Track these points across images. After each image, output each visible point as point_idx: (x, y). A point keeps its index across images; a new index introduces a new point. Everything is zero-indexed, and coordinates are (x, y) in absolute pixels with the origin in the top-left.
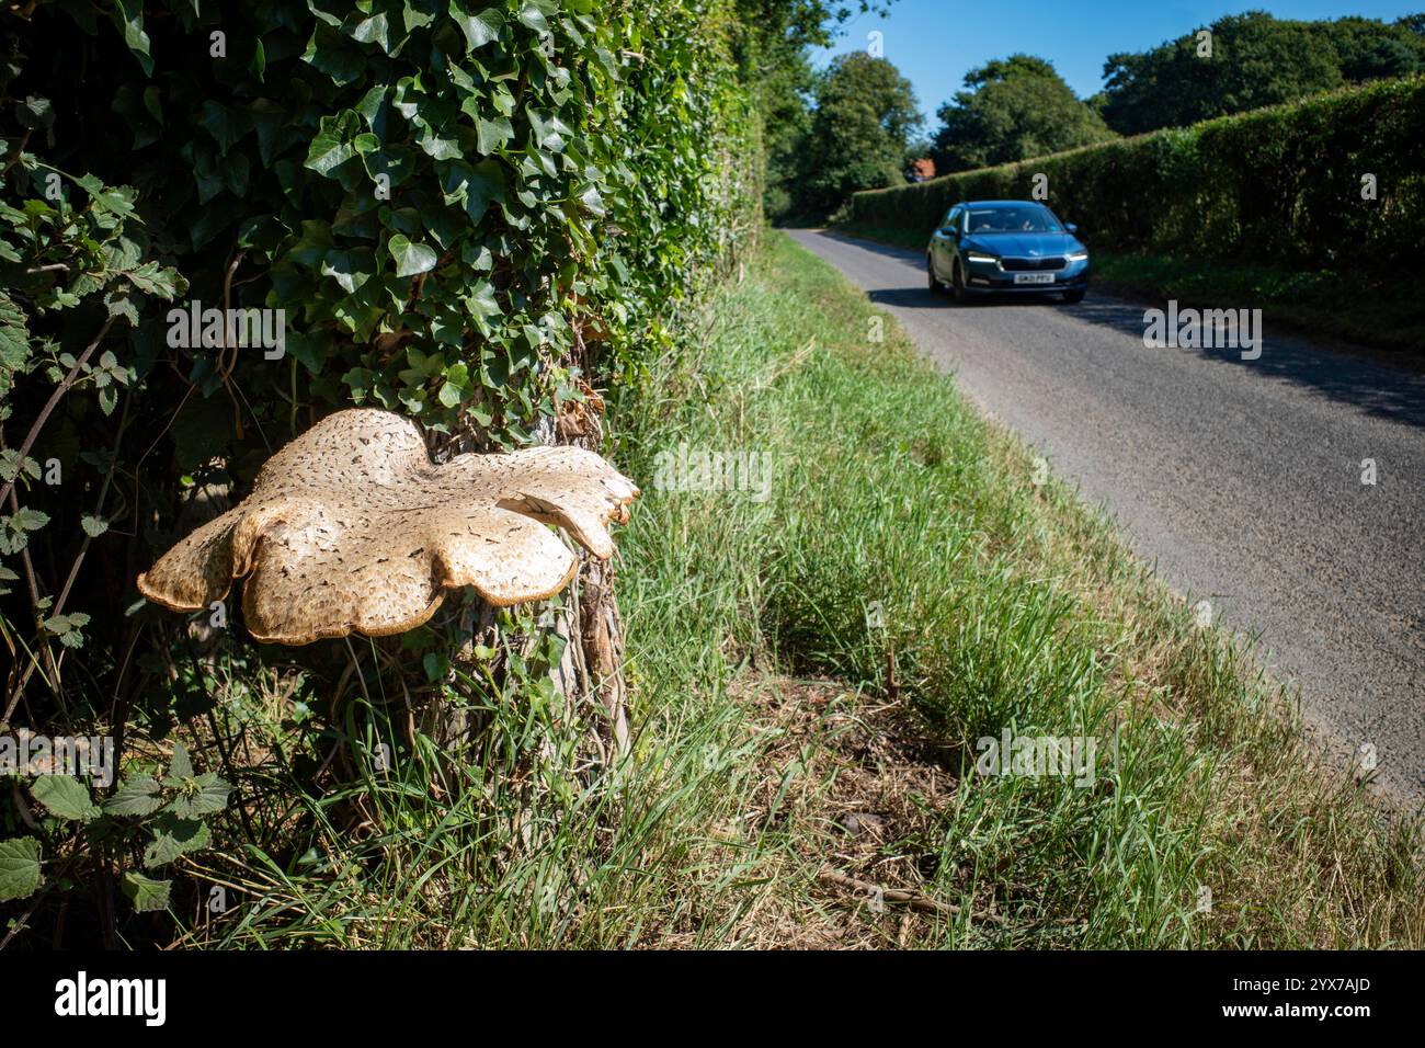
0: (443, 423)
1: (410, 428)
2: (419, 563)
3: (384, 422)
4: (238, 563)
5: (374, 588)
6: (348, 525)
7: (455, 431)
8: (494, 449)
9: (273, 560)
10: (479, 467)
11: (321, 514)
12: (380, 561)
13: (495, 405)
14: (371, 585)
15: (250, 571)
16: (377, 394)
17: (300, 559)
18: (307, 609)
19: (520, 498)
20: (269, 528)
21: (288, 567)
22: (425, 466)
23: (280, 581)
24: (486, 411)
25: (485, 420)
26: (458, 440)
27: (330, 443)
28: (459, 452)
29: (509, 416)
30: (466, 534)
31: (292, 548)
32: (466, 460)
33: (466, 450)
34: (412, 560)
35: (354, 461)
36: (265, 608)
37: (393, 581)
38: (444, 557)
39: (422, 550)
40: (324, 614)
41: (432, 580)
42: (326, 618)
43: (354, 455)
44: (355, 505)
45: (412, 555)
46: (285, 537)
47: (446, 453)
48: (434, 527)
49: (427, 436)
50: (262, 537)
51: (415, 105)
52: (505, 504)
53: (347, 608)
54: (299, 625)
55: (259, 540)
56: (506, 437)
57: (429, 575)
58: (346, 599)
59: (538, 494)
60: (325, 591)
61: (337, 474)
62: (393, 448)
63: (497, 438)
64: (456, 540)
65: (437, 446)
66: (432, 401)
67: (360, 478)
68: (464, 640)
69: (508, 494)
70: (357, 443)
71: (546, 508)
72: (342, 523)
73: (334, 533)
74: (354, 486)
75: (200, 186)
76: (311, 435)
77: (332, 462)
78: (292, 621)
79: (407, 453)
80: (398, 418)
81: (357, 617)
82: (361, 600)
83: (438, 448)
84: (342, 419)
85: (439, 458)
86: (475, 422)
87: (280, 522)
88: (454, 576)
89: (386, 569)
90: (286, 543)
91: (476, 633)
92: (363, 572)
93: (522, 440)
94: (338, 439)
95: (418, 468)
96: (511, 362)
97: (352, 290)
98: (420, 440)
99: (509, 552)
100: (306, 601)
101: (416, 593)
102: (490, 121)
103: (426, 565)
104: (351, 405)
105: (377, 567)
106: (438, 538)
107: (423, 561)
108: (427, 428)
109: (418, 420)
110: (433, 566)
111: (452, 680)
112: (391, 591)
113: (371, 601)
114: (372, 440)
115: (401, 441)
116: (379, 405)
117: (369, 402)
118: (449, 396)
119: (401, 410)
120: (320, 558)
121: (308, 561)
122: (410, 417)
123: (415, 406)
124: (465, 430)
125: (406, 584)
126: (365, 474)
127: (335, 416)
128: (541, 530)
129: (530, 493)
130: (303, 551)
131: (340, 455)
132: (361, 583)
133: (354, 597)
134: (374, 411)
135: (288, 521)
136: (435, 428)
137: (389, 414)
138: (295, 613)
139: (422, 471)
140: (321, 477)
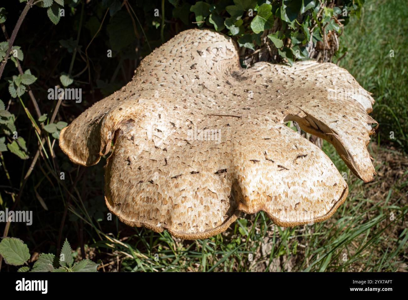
0: (251, 42)
1: (230, 45)
2: (222, 181)
3: (214, 40)
4: (103, 145)
5: (185, 197)
6: (177, 126)
7: (256, 47)
8: (280, 61)
9: (122, 150)
11: (160, 115)
12: (192, 173)
13: (285, 33)
14: (184, 194)
15: (110, 153)
16: (211, 21)
17: (140, 152)
18: (138, 199)
19: (302, 115)
20: (123, 123)
21: (132, 158)
22: (237, 69)
23: (126, 167)
24: (280, 37)
25: (278, 43)
26: (258, 53)
27: (179, 54)
28: (258, 60)
29: (293, 40)
30: (262, 159)
31: (136, 143)
32: (261, 66)
33: (263, 60)
34: (217, 177)
35: (192, 67)
36: (114, 186)
37: (201, 194)
38: (243, 184)
39: (225, 170)
40: (148, 208)
41: (231, 198)
42: (149, 212)
43: (192, 62)
44: (185, 107)
45: (217, 173)
46: (132, 133)
47: (250, 60)
48: (237, 148)
49: (239, 50)
50: (119, 130)
53: (164, 209)
54: (131, 210)
55: (117, 132)
57: (229, 193)
58: (164, 202)
59: (317, 116)
60: (151, 189)
61: (179, 77)
62: (218, 59)
63: (283, 54)
64: (254, 167)
65: (243, 54)
66: (245, 27)
67: (193, 80)
69: (294, 111)
70: (195, 54)
71: (322, 128)
72: (173, 124)
73: (167, 132)
74: (188, 88)
76: (168, 46)
77: (178, 68)
78: (127, 205)
79: (228, 61)
80: (223, 37)
81: (170, 220)
82: (175, 206)
83: (245, 56)
84: (188, 36)
85: (246, 63)
86: (271, 43)
87: (131, 120)
88: (249, 203)
89: (198, 183)
90: (133, 138)
92: (179, 180)
93: (298, 55)
94: (184, 50)
95: (232, 70)
96: (303, 4)
98: (235, 53)
99: (296, 179)
100: (138, 193)
101: (217, 207)
103: (227, 184)
104: (195, 26)
105: (189, 178)
106: (240, 162)
107: (225, 181)
108: (241, 45)
109: (235, 39)
110: (233, 187)
112: (197, 202)
113: (181, 209)
114: (205, 52)
115: (223, 55)
116: (212, 28)
117: (206, 26)
118: (257, 26)
119: (226, 33)
120: (155, 155)
121: (146, 155)
122: (231, 36)
123: (235, 31)
124: (264, 46)
125: (209, 198)
126: (198, 78)
127: (184, 33)
129: (310, 112)
130: (143, 146)
131: (183, 62)
132: (176, 191)
133: (169, 202)
134: (209, 32)
135: (136, 120)
136: (246, 45)
137: (217, 34)
138: (130, 200)
139: (234, 72)
140: (169, 78)
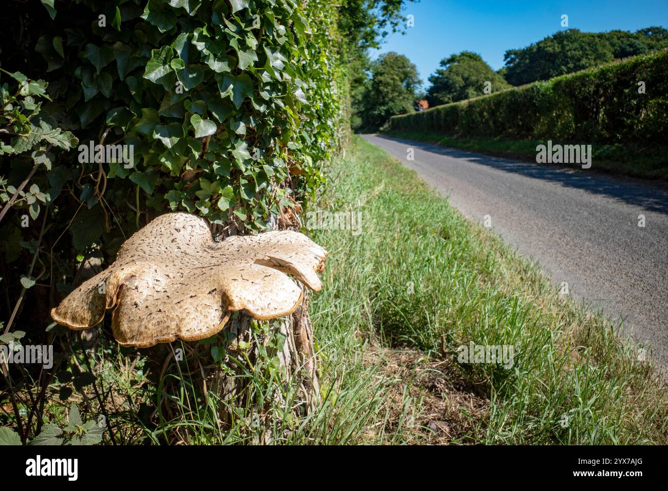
0: (220, 219)
1: (202, 222)
2: (214, 297)
3: (188, 219)
4: (108, 300)
5: (188, 313)
6: (171, 277)
7: (226, 224)
8: (247, 233)
9: (129, 298)
10: (240, 243)
11: (156, 271)
12: (191, 297)
13: (248, 209)
14: (187, 311)
15: (116, 305)
16: (184, 205)
17: (144, 297)
18: (150, 326)
19: (267, 258)
20: (126, 280)
21: (138, 302)
22: (211, 243)
23: (133, 310)
24: (243, 212)
25: (243, 217)
26: (227, 229)
27: (159, 233)
28: (228, 235)
29: (256, 214)
30: (240, 279)
31: (140, 291)
32: (233, 240)
33: (232, 234)
34: (210, 296)
35: (173, 241)
36: (125, 326)
37: (200, 308)
38: (229, 294)
39: (215, 289)
40: (160, 328)
41: (222, 307)
42: (161, 331)
43: (172, 238)
44: (175, 265)
45: (210, 293)
46: (136, 284)
47: (221, 236)
48: (221, 276)
49: (211, 227)
50: (123, 285)
51: (204, 43)
52: (259, 262)
53: (173, 325)
54: (145, 335)
55: (121, 287)
56: (254, 227)
57: (220, 304)
58: (172, 319)
59: (277, 256)
60: (160, 315)
61: (163, 248)
62: (193, 234)
63: (249, 227)
64: (235, 283)
65: (217, 232)
66: (214, 209)
67: (176, 250)
68: (233, 339)
69: (260, 257)
70: (174, 231)
71: (282, 263)
72: (168, 276)
73: (164, 282)
74: (173, 255)
75: (85, 91)
76: (148, 228)
77: (161, 243)
78: (141, 333)
79: (201, 236)
80: (195, 217)
81: (179, 330)
82: (182, 320)
83: (217, 233)
84: (165, 219)
85: (217, 239)
86: (237, 218)
87: (133, 276)
88: (235, 304)
89: (195, 302)
90: (137, 288)
91: (239, 334)
92: (182, 303)
93: (263, 228)
94: (163, 229)
95: (207, 244)
96: (257, 185)
97: (170, 146)
98: (208, 229)
99: (265, 289)
100: (149, 321)
101: (213, 315)
102: (245, 52)
103: (218, 298)
104: (170, 211)
105: (190, 300)
106: (225, 282)
107: (216, 296)
108: (211, 222)
109: (206, 218)
110: (222, 299)
111: (227, 361)
112: (198, 314)
113: (187, 320)
114: (182, 230)
115: (197, 230)
116: (185, 211)
117: (180, 209)
118: (223, 205)
119: (197, 213)
120: (156, 296)
121: (150, 298)
122: (202, 217)
123: (205, 211)
124: (231, 224)
125: (207, 310)
126: (179, 248)
127: (160, 217)
128: (282, 275)
129: (272, 256)
130: (146, 292)
131: (164, 238)
132: (181, 310)
133: (177, 318)
134: (182, 214)
135: (137, 275)
136: (216, 222)
137: (190, 215)
138: (142, 329)
139: (209, 246)
140: (155, 250)
